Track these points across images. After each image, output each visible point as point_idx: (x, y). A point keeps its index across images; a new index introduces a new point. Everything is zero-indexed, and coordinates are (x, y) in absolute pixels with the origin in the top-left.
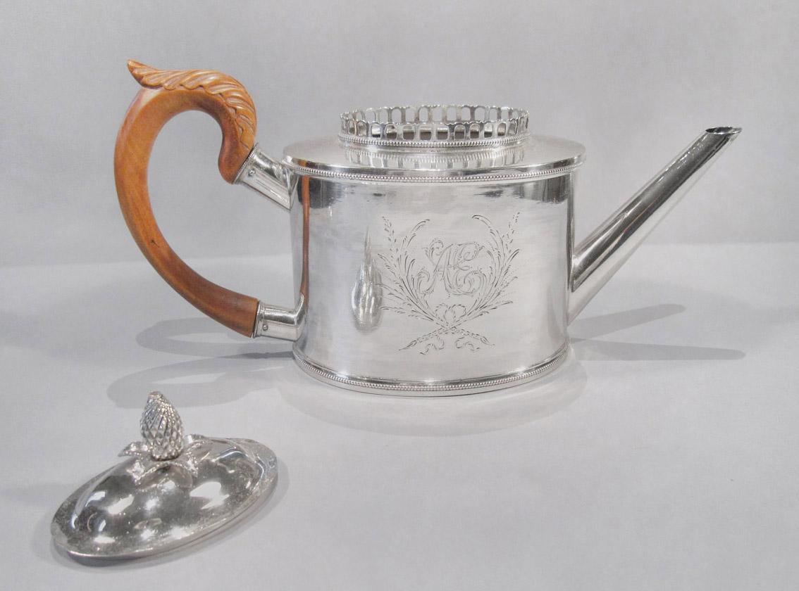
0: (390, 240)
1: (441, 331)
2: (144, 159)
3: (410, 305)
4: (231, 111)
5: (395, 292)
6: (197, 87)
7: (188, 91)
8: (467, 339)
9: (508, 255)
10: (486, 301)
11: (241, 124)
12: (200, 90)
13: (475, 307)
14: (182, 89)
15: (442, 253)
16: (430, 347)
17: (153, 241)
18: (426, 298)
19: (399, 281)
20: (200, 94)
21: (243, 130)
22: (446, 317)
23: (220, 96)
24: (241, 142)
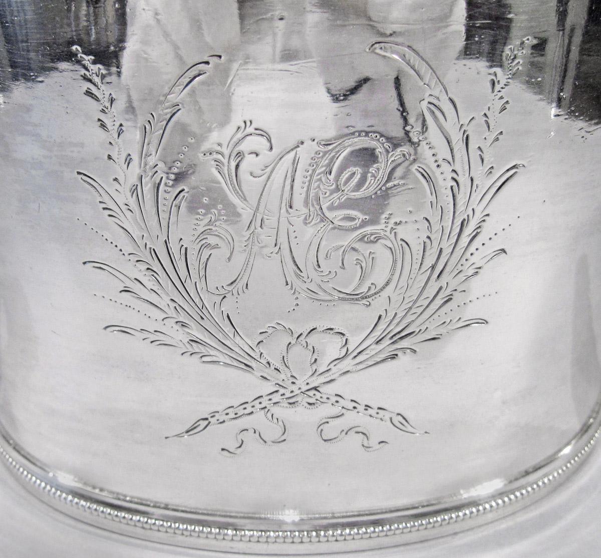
0: (103, 126)
1: (276, 398)
3: (184, 325)
5: (136, 287)
8: (351, 419)
9: (484, 183)
10: (409, 318)
13: (377, 334)
15: (269, 169)
16: (248, 437)
18: (226, 307)
19: (146, 256)
22: (291, 359)
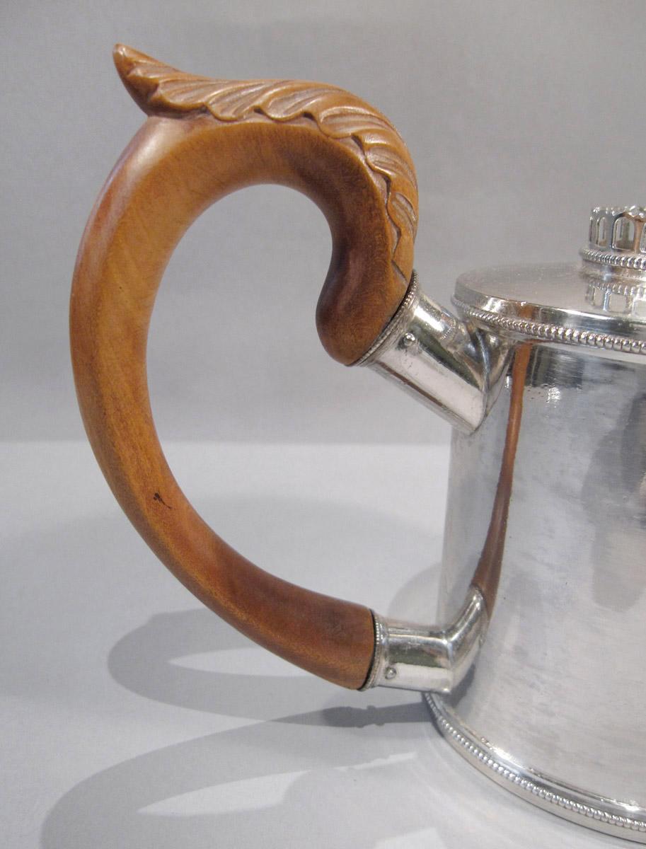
2: (144, 303)
4: (377, 183)
6: (297, 117)
7: (275, 124)
11: (397, 218)
12: (305, 124)
14: (258, 119)
17: (157, 496)
20: (306, 137)
21: (399, 234)
23: (352, 142)
24: (394, 263)
